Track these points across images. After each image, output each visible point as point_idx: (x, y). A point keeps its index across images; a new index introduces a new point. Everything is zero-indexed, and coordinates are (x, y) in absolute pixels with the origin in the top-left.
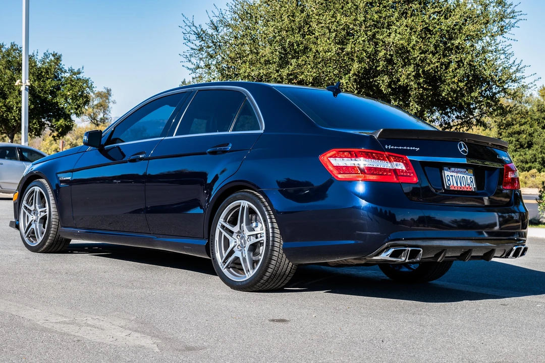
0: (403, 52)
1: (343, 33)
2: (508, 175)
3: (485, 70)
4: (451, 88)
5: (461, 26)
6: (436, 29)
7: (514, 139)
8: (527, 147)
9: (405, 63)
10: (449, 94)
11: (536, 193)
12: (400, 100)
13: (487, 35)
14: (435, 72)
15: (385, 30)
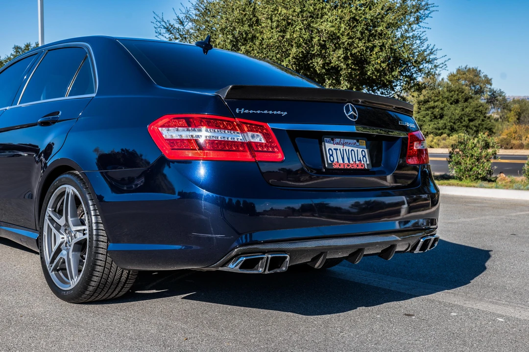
0: (333, 37)
1: (284, 23)
2: (413, 146)
3: (404, 53)
4: (375, 68)
5: (382, 16)
6: (362, 18)
7: (430, 112)
8: (439, 118)
9: (336, 48)
10: (373, 73)
11: (446, 152)
12: (333, 79)
13: (405, 24)
14: (361, 55)
15: (319, 20)
